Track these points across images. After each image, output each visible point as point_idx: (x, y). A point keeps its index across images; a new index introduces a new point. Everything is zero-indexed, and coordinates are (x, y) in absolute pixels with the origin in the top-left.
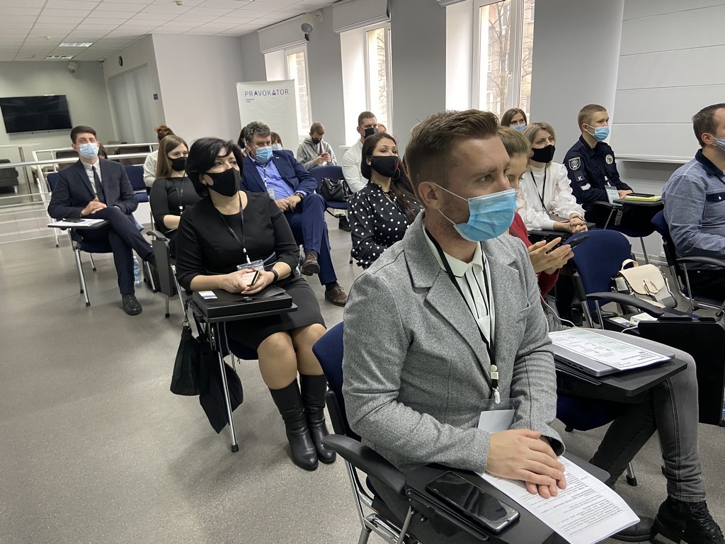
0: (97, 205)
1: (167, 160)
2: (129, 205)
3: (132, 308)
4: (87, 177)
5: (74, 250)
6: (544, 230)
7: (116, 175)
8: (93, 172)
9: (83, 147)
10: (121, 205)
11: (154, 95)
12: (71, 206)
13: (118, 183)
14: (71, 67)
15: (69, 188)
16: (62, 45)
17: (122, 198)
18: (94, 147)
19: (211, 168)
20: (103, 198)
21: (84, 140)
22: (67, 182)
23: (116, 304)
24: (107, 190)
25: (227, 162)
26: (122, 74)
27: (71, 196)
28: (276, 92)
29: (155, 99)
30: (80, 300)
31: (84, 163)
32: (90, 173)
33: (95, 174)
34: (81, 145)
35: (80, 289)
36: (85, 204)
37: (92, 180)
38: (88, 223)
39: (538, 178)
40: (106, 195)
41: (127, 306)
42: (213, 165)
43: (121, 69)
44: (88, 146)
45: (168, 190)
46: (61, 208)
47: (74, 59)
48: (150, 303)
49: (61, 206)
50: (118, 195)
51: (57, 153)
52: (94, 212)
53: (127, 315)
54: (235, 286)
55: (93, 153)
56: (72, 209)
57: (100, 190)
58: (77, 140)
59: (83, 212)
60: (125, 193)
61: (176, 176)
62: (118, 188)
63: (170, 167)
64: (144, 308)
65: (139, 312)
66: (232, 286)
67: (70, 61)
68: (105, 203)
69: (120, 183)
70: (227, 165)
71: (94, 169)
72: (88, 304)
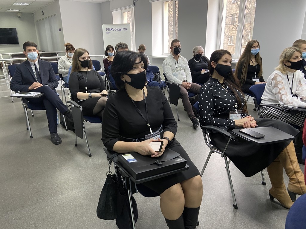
0: (37, 85)
1: (78, 61)
2: (54, 84)
3: (56, 140)
4: (32, 69)
5: (24, 108)
6: (299, 108)
7: (47, 69)
8: (35, 66)
9: (29, 54)
10: (50, 84)
11: (59, 29)
12: (22, 84)
13: (48, 73)
14: (19, 15)
15: (22, 75)
16: (15, 4)
17: (50, 80)
18: (35, 54)
19: (130, 70)
20: (40, 81)
21: (30, 50)
22: (21, 72)
23: (47, 137)
24: (42, 77)
25: (140, 67)
26: (43, 19)
27: (22, 79)
28: (121, 29)
29: (59, 31)
30: (27, 134)
31: (30, 62)
32: (33, 67)
33: (36, 68)
34: (28, 53)
35: (26, 128)
36: (31, 84)
37: (34, 71)
38: (33, 94)
39: (290, 78)
40: (42, 79)
41: (53, 139)
42: (132, 68)
43: (43, 17)
44: (33, 53)
45: (79, 78)
46: (17, 86)
47: (20, 11)
48: (65, 137)
49: (17, 84)
50: (48, 79)
51: (12, 55)
52: (35, 88)
53: (54, 144)
54: (147, 152)
55: (35, 58)
56: (23, 86)
57: (38, 76)
58: (26, 50)
59: (30, 88)
60: (52, 78)
61: (83, 70)
62: (48, 75)
63: (80, 65)
64: (63, 140)
65: (60, 143)
66: (145, 151)
67: (18, 12)
68: (42, 84)
69: (49, 73)
70: (140, 69)
71: (35, 65)
72: (32, 137)
